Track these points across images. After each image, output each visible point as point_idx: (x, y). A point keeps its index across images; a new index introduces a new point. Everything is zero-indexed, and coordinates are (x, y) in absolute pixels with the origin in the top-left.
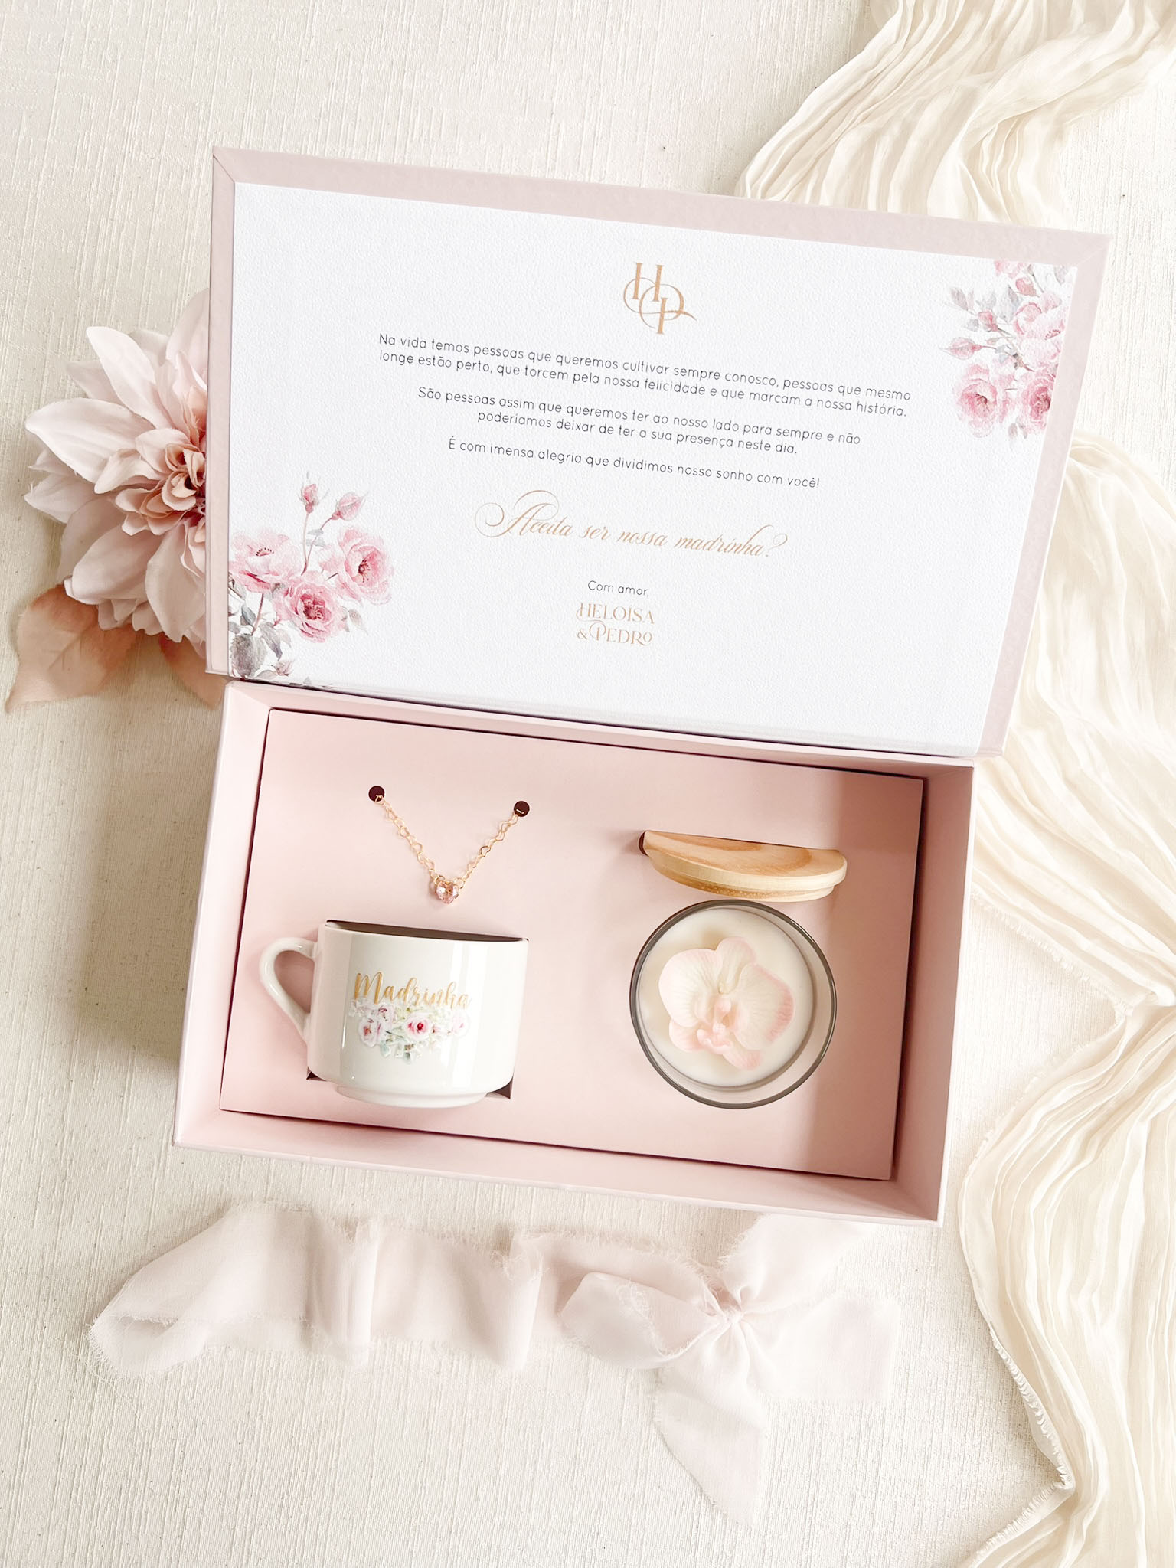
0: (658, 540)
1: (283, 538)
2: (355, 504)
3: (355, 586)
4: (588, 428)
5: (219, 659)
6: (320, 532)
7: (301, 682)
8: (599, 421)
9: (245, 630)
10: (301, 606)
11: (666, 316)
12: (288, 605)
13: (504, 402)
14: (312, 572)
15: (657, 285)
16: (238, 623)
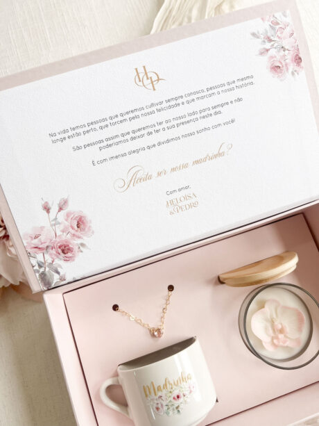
0: (185, 166)
1: (42, 228)
2: (66, 202)
3: (78, 234)
4: (143, 136)
5: (36, 286)
6: (56, 219)
7: (72, 280)
8: (145, 132)
9: (42, 270)
10: (60, 251)
11: (154, 83)
12: (55, 252)
13: (107, 140)
14: (59, 236)
15: (146, 73)
16: (38, 268)
